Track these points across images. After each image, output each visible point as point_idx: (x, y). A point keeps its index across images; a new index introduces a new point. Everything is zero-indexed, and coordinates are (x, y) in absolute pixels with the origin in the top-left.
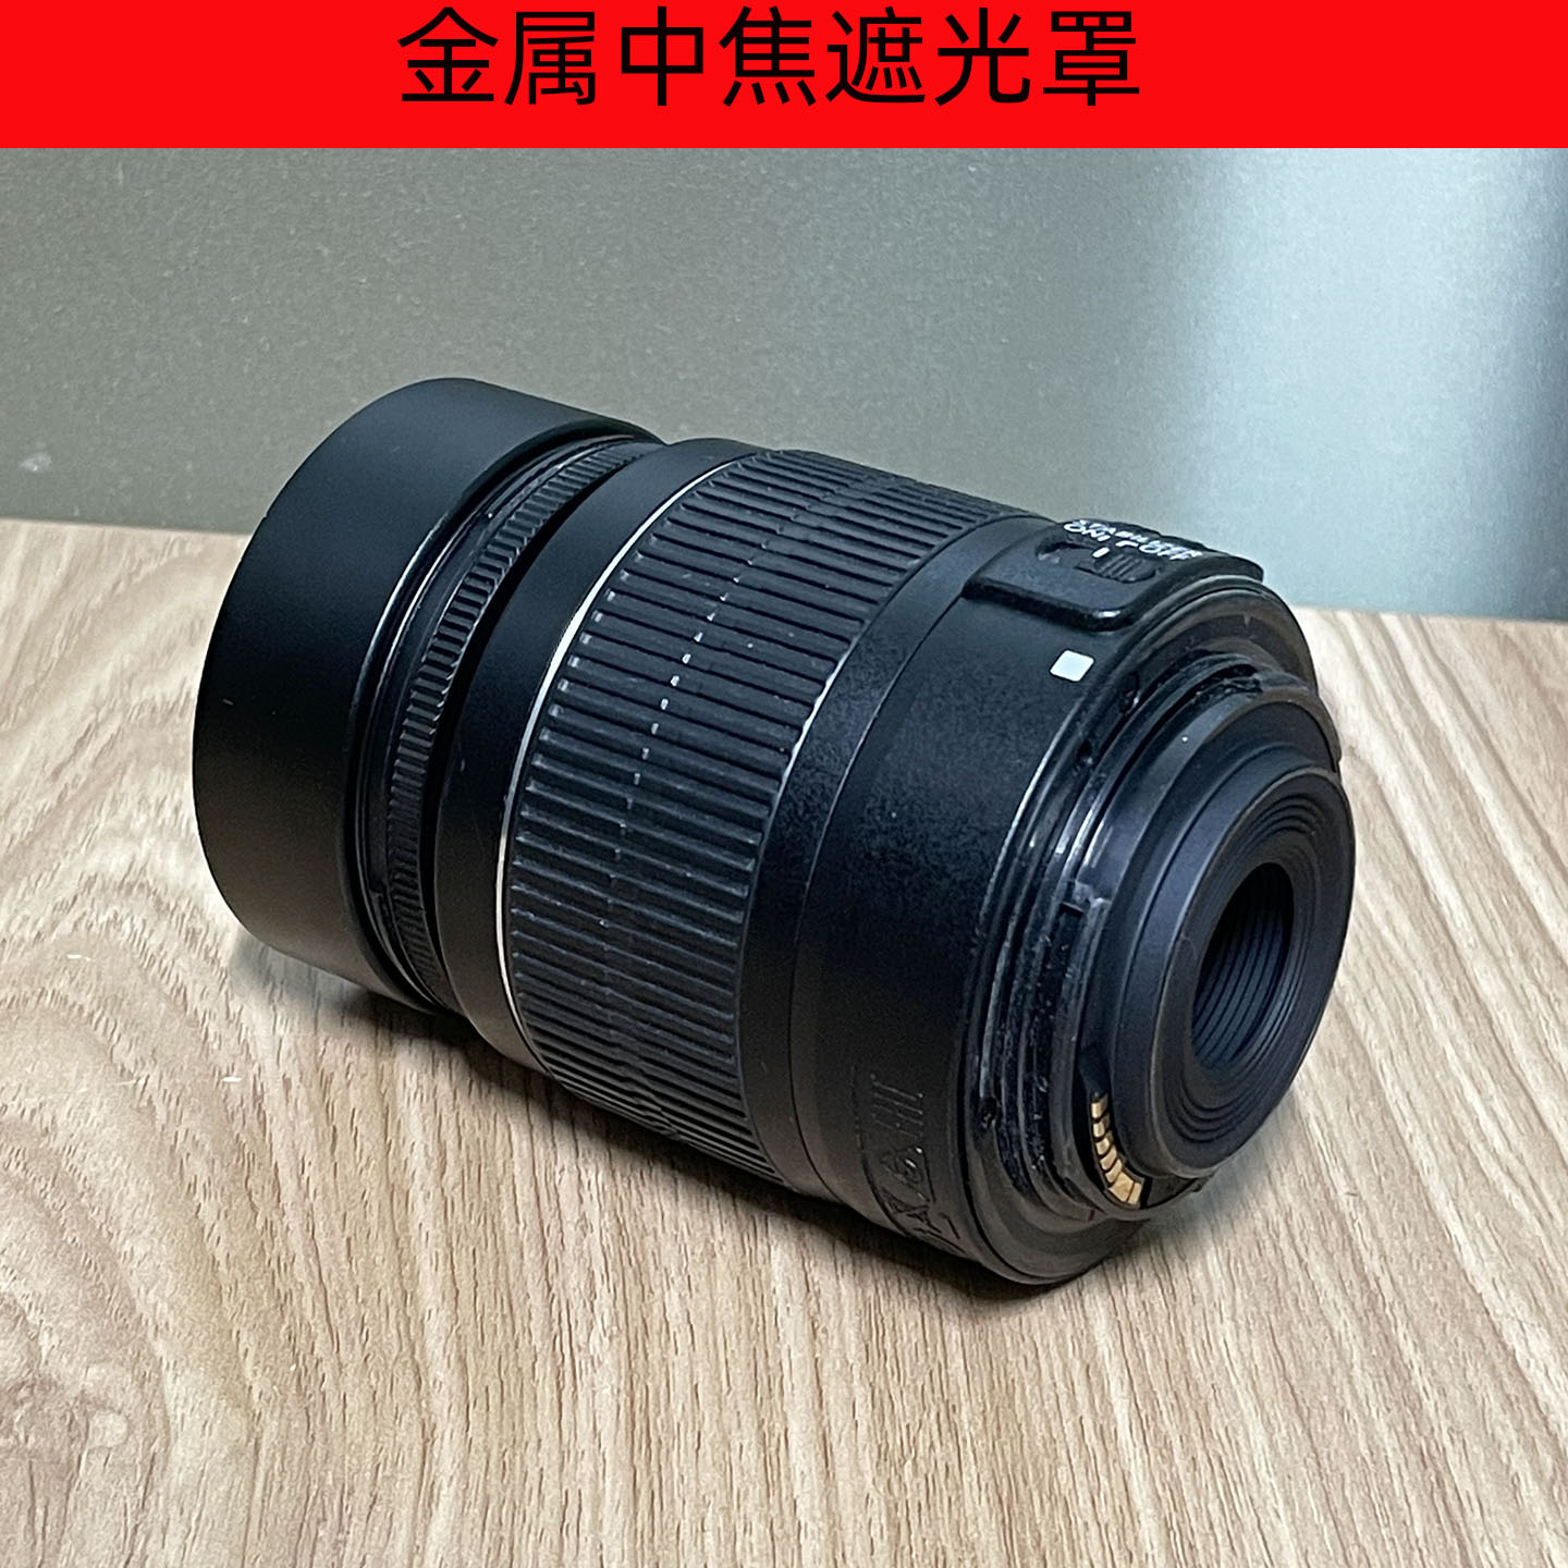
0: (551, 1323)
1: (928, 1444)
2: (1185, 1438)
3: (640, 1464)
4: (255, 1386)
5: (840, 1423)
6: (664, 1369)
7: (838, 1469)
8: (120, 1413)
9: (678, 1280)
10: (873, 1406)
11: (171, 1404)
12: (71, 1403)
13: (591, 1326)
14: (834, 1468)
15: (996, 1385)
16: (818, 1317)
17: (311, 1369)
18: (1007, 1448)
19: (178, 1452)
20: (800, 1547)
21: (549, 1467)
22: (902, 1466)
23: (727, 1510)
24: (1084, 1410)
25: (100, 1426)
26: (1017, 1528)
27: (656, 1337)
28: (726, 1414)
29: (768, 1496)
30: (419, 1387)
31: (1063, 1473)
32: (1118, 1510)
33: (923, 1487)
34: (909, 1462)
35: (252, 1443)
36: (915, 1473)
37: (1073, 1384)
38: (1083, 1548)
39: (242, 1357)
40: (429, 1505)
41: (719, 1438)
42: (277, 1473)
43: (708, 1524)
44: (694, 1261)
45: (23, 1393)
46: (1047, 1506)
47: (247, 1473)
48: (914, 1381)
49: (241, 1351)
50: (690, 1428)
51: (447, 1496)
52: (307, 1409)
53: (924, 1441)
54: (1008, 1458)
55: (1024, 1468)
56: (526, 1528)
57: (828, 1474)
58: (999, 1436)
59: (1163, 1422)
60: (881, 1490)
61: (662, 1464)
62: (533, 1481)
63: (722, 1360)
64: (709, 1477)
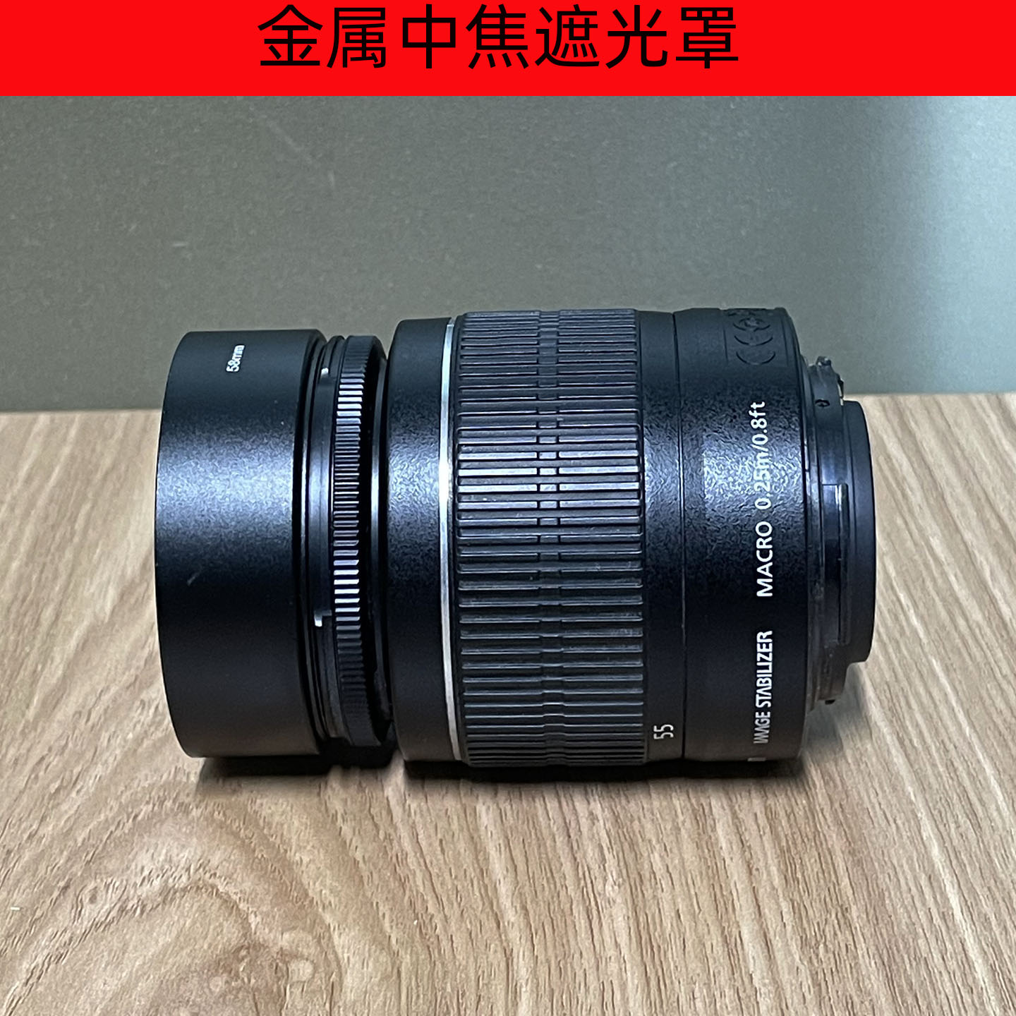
0: (579, 880)
1: (832, 933)
2: (998, 915)
3: (648, 960)
4: (392, 935)
5: (774, 926)
6: (656, 902)
7: (776, 954)
8: (307, 959)
9: (657, 847)
10: (794, 913)
11: (339, 951)
12: (275, 956)
13: (605, 880)
14: (773, 953)
15: (872, 893)
16: (752, 862)
17: (427, 921)
18: (884, 931)
19: (349, 981)
20: (758, 1003)
21: (590, 968)
22: (817, 948)
23: (708, 985)
24: (931, 903)
25: (296, 969)
26: (896, 979)
27: (648, 883)
28: (700, 927)
29: (733, 974)
30: (499, 926)
31: (921, 942)
32: (960, 963)
33: (832, 960)
34: (822, 945)
35: (395, 971)
36: (827, 951)
37: (921, 887)
38: (941, 989)
39: (381, 918)
40: (515, 998)
41: (697, 941)
42: (414, 988)
43: (697, 994)
44: (667, 834)
45: (243, 953)
46: (914, 964)
47: (394, 990)
48: (819, 895)
49: (381, 914)
50: (678, 936)
51: (526, 991)
52: (428, 947)
53: (830, 931)
54: (885, 936)
55: (896, 941)
56: (579, 1007)
57: (770, 957)
58: (878, 924)
59: (982, 905)
60: (806, 963)
61: (663, 959)
62: (580, 977)
63: (693, 893)
64: (694, 965)
